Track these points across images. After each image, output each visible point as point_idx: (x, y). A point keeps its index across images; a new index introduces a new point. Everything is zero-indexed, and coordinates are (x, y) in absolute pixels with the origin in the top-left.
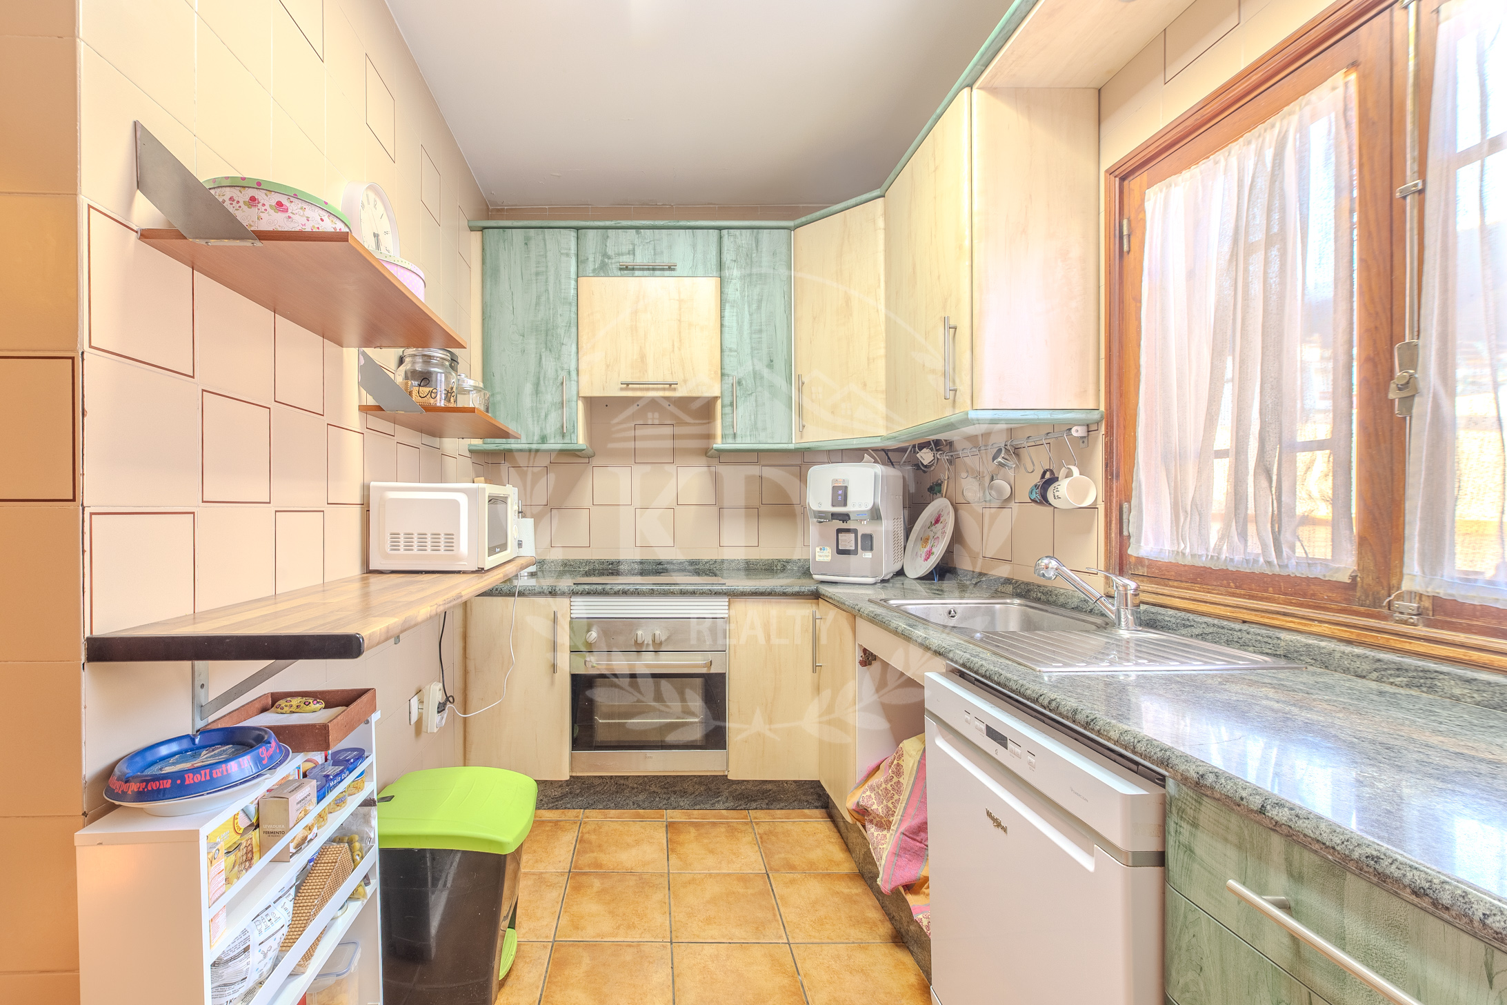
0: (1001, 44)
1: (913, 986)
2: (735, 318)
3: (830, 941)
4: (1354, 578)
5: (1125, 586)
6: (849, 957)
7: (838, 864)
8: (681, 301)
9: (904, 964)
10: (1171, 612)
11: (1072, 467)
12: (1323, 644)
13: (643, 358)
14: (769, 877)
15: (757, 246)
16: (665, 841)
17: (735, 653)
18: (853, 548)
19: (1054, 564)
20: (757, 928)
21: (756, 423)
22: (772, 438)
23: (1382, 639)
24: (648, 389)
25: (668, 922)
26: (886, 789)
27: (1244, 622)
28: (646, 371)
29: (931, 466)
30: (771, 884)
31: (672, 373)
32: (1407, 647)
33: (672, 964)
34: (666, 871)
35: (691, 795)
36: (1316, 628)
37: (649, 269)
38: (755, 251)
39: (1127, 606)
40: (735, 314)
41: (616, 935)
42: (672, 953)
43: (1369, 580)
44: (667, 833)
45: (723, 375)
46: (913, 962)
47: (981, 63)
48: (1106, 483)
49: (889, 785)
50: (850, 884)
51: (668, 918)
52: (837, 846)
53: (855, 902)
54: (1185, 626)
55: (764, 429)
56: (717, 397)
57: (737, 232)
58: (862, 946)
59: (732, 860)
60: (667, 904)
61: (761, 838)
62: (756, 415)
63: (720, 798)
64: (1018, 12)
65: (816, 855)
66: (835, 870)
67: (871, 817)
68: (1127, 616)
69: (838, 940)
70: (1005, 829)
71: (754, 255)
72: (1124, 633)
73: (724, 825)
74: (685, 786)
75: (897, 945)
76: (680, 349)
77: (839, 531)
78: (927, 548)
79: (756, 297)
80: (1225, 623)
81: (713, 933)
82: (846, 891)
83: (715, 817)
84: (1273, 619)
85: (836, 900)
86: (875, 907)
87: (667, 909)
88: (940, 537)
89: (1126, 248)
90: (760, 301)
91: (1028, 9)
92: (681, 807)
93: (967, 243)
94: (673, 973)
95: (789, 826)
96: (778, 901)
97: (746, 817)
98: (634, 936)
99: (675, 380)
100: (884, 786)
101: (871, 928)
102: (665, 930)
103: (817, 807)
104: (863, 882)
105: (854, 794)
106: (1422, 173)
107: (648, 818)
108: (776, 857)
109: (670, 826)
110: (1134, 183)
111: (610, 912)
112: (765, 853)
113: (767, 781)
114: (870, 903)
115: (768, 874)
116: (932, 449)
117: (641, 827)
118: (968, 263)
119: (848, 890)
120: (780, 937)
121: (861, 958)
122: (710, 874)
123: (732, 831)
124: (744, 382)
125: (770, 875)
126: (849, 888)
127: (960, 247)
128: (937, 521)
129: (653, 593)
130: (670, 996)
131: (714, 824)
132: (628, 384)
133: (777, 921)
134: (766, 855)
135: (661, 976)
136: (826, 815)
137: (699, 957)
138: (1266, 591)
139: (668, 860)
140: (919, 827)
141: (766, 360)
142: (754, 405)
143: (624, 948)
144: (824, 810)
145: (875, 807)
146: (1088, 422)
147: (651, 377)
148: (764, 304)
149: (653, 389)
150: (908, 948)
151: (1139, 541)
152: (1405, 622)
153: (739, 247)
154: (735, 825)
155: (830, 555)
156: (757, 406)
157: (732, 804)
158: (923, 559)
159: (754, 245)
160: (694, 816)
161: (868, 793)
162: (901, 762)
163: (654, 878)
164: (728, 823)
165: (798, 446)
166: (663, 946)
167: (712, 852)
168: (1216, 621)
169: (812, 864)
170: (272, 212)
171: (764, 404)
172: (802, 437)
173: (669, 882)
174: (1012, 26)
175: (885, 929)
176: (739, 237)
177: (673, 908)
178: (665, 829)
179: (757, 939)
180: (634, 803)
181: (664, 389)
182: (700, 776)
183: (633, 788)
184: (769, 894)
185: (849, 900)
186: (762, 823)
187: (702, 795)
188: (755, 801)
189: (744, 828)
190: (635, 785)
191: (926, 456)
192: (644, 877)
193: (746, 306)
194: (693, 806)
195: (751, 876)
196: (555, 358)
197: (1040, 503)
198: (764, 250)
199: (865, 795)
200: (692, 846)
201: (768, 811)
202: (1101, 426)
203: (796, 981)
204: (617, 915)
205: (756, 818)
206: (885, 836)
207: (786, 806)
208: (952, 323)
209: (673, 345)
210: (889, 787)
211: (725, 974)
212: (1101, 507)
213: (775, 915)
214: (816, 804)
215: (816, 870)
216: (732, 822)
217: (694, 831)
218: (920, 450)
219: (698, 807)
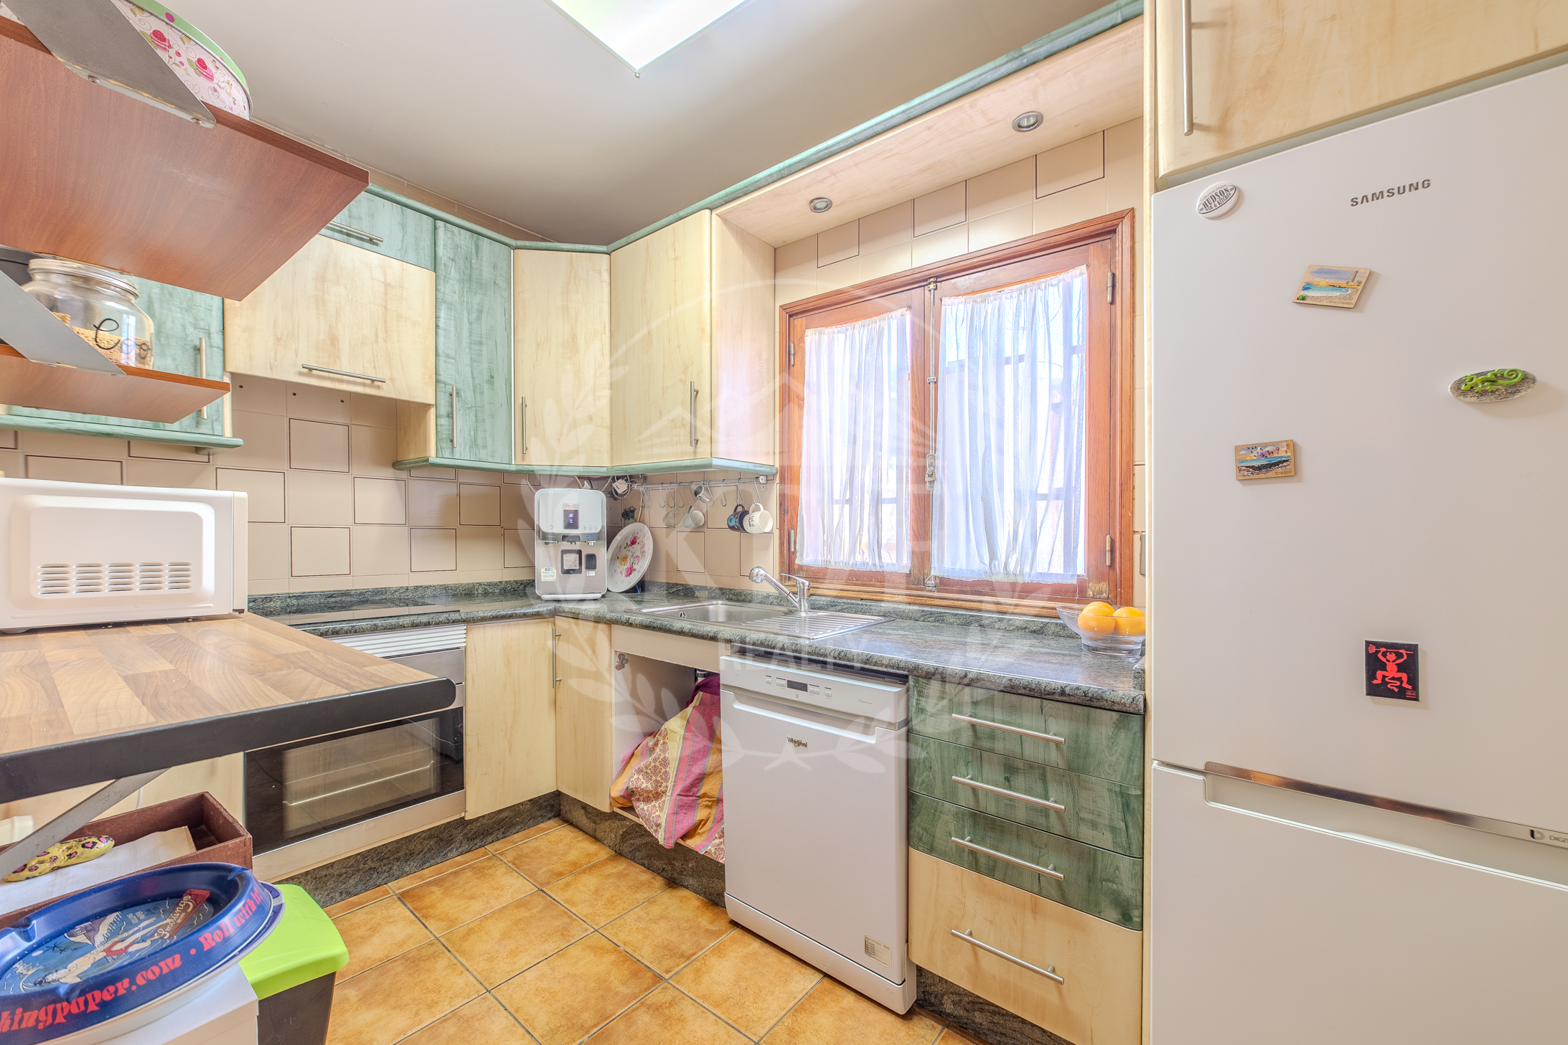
0: (741, 195)
1: (699, 907)
2: (452, 322)
3: (626, 911)
4: (910, 571)
5: (803, 584)
6: (648, 914)
7: (596, 855)
8: (387, 285)
9: (685, 897)
10: (823, 598)
11: (759, 504)
12: (900, 606)
13: (333, 340)
14: (544, 892)
15: (477, 253)
16: (409, 913)
17: (473, 683)
18: (578, 568)
19: (762, 572)
20: (562, 934)
21: (475, 440)
22: (493, 457)
23: (924, 600)
24: (341, 381)
25: (472, 978)
26: (655, 766)
27: (862, 599)
28: (338, 358)
29: (624, 495)
30: (549, 896)
31: (375, 367)
32: (933, 603)
33: (503, 1006)
34: (433, 938)
35: (418, 854)
36: (897, 598)
37: (341, 232)
38: (475, 257)
39: (804, 596)
40: (452, 318)
41: (421, 1022)
42: (496, 999)
43: (916, 572)
44: (405, 905)
45: (437, 381)
46: (690, 892)
47: (724, 199)
48: (780, 516)
49: (658, 762)
50: (614, 865)
51: (469, 975)
52: (586, 842)
53: (627, 875)
54: (832, 606)
55: (485, 447)
56: (429, 405)
57: (456, 229)
58: (651, 901)
59: (498, 895)
60: (458, 964)
61: (514, 864)
62: (476, 431)
63: (453, 846)
64: (759, 183)
65: (573, 855)
66: (596, 860)
67: (637, 797)
68: (805, 605)
69: (632, 907)
70: (805, 745)
71: (474, 261)
72: (803, 614)
73: (467, 870)
74: (412, 846)
75: (674, 888)
76: (385, 341)
77: (564, 552)
78: (628, 565)
79: (475, 306)
80: (854, 601)
81: (524, 960)
82: (615, 870)
83: (452, 867)
84: (877, 596)
85: (612, 880)
86: (643, 871)
87: (462, 968)
88: (640, 556)
89: (792, 363)
90: (480, 312)
91: (765, 184)
92: (406, 872)
93: (708, 328)
94: (510, 1013)
95: (534, 844)
96: (566, 905)
97: (486, 854)
98: (444, 1009)
99: (380, 377)
100: (653, 764)
101: (649, 887)
102: (474, 985)
103: (550, 819)
104: (623, 859)
105: (616, 784)
106: (936, 374)
107: (368, 901)
108: (539, 873)
109: (403, 897)
110: (799, 322)
111: (394, 1008)
112: (527, 875)
113: (502, 810)
114: (637, 870)
115: (541, 890)
116: (626, 480)
117: (366, 913)
118: (709, 344)
119: (616, 869)
120: (587, 930)
121: (655, 910)
122: (485, 917)
123: (480, 872)
124: (462, 394)
125: (544, 889)
126: (616, 867)
127: (703, 330)
128: (633, 542)
129: (376, 630)
130: (521, 1031)
131: (456, 873)
132: (311, 369)
133: (575, 920)
134: (530, 875)
135: (500, 1021)
136: (561, 822)
137: (527, 985)
138: (871, 581)
139: (427, 928)
140: (692, 784)
141: (486, 377)
142: (474, 420)
143: (440, 1025)
144: (557, 819)
145: (644, 785)
146: (767, 474)
147: (345, 366)
148: (484, 316)
149: (349, 382)
150: (682, 885)
151: (802, 555)
152: (931, 591)
153: (457, 247)
154: (479, 865)
155: (555, 575)
156: (476, 421)
157: (467, 846)
158: (624, 575)
159: (474, 250)
160: (427, 876)
161: (636, 776)
162: (666, 741)
163: (423, 951)
164: (470, 866)
165: (520, 468)
166: (482, 998)
167: (472, 897)
168: (849, 601)
169: (575, 865)
170: (191, 71)
171: (484, 421)
172: (523, 459)
173: (444, 945)
174: (752, 189)
175: (659, 882)
176: (458, 235)
177: (467, 965)
178: (399, 902)
179: (568, 942)
180: (341, 894)
181: (364, 385)
182: (429, 829)
183: (340, 875)
184: (554, 905)
185: (621, 875)
186: (507, 852)
187: (432, 849)
188: (491, 834)
189: (491, 863)
190: (344, 870)
191: (621, 487)
192: (410, 955)
193: (465, 312)
194: (421, 867)
195: (527, 898)
196: (181, 308)
197: (738, 530)
198: (485, 259)
199: (633, 779)
200: (446, 904)
201: (505, 839)
202: (776, 477)
203: (621, 952)
204: (405, 1005)
205: (497, 850)
206: (654, 806)
207: (521, 828)
208: (696, 388)
209: (377, 334)
210: (657, 764)
211: (560, 982)
212: (777, 533)
213: (570, 917)
214: (550, 815)
215: (580, 867)
216: (474, 864)
217: (437, 889)
218: (618, 480)
219: (427, 865)
